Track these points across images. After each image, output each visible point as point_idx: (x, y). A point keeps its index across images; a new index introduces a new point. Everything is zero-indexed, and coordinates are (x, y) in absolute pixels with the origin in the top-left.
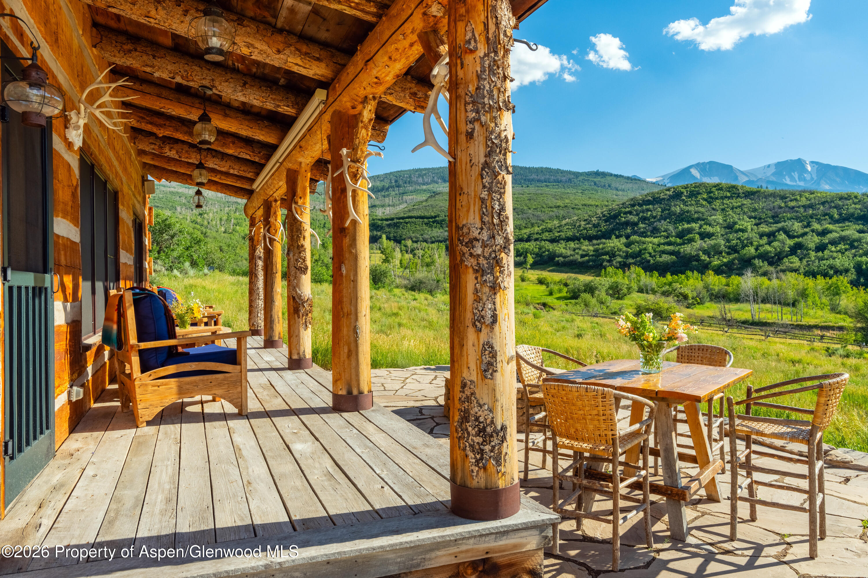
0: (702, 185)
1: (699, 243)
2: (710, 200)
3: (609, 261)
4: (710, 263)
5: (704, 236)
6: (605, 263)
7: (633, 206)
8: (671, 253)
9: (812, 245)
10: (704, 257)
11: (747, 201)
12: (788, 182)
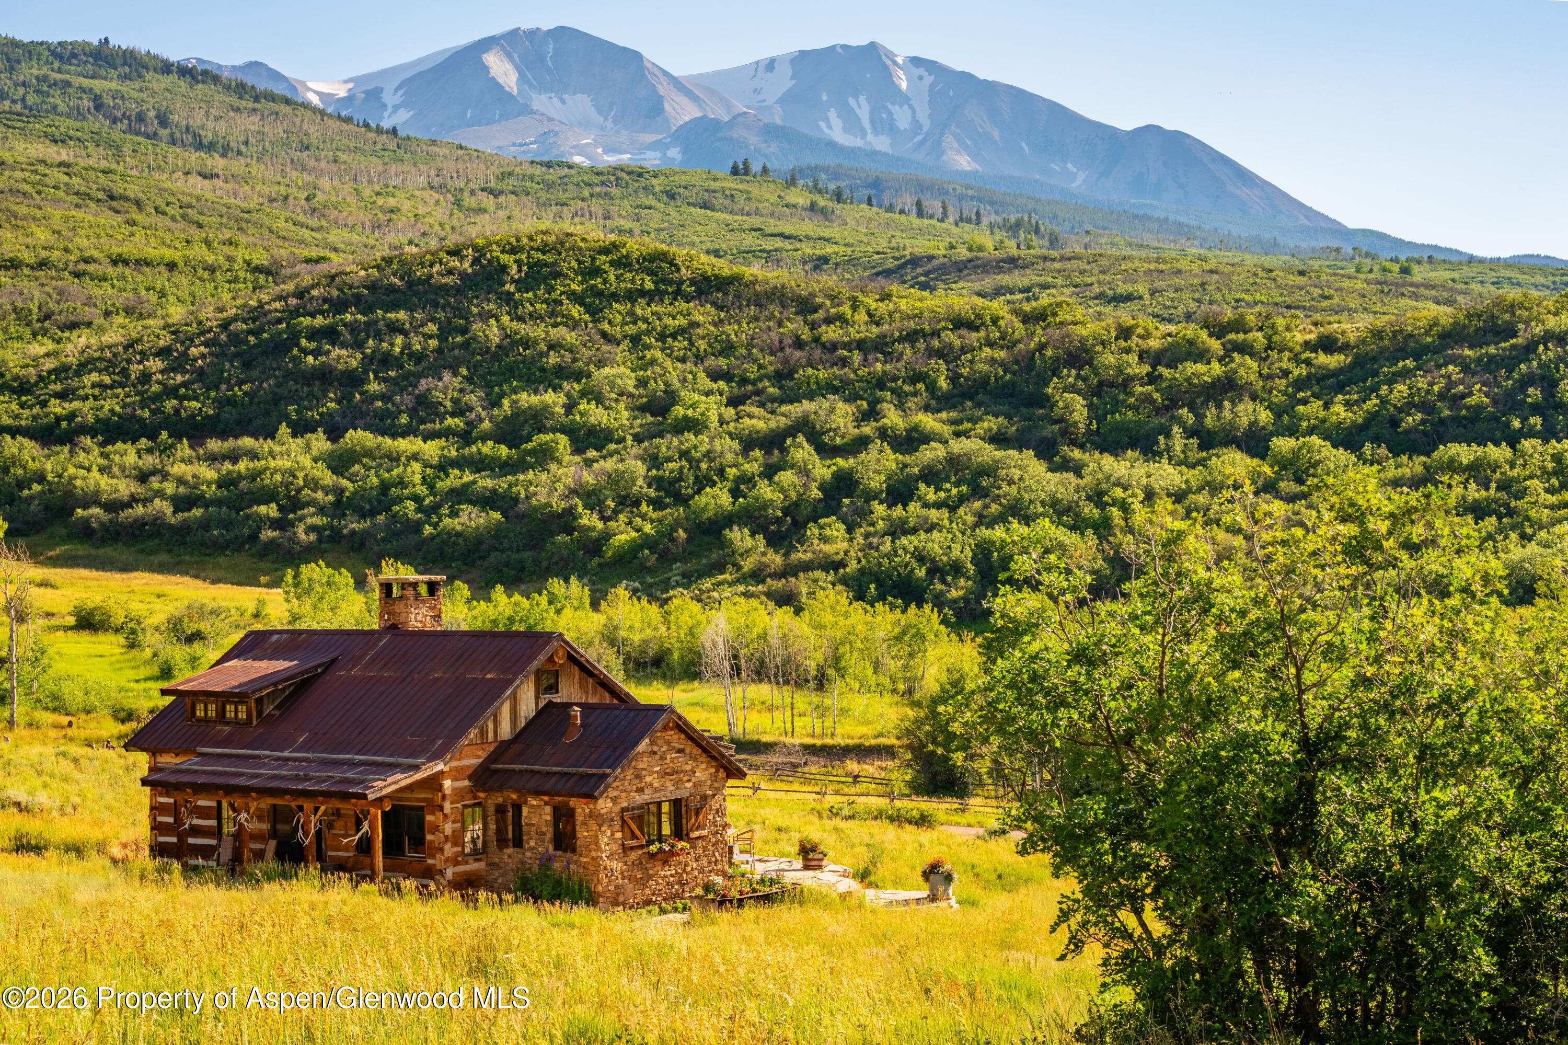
0: (562, 244)
1: (569, 467)
2: (594, 301)
4: (607, 536)
5: (584, 439)
7: (339, 306)
8: (488, 501)
9: (876, 482)
10: (589, 520)
11: (703, 314)
12: (838, 134)
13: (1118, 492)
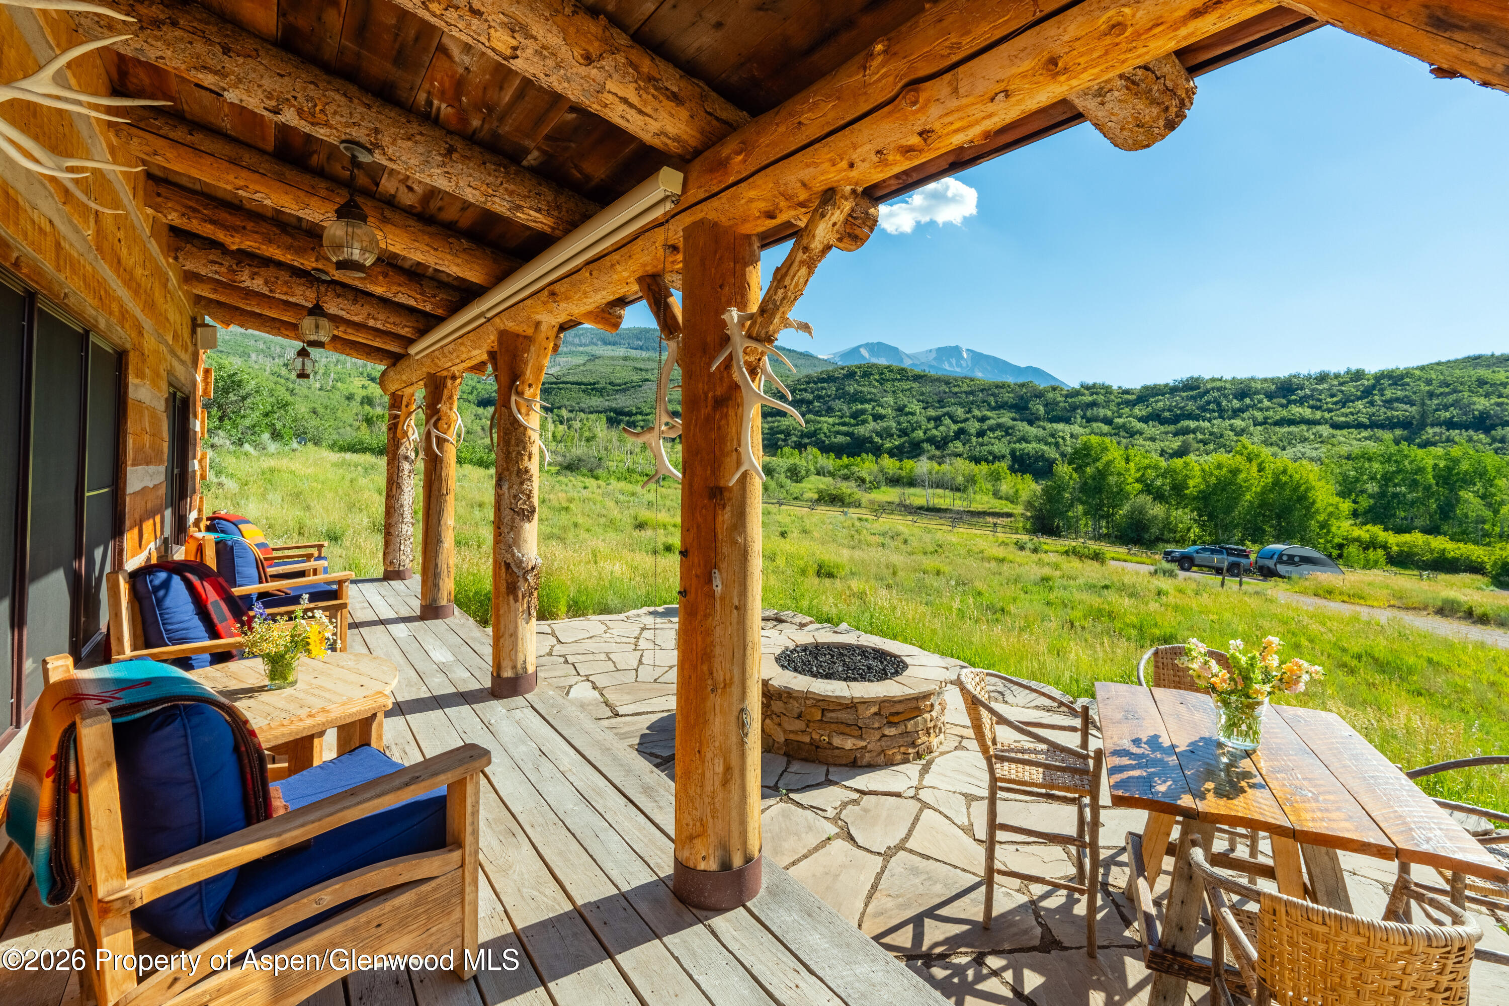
0: (874, 365)
1: (872, 425)
2: (882, 381)
3: (784, 440)
4: (882, 445)
5: (877, 417)
6: (780, 443)
7: (808, 383)
8: (846, 434)
9: (973, 431)
10: (877, 439)
11: (915, 385)
12: (947, 366)
13: (1061, 434)
